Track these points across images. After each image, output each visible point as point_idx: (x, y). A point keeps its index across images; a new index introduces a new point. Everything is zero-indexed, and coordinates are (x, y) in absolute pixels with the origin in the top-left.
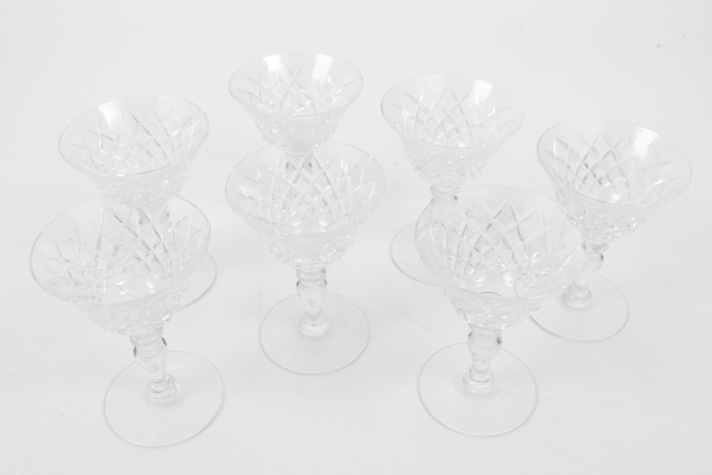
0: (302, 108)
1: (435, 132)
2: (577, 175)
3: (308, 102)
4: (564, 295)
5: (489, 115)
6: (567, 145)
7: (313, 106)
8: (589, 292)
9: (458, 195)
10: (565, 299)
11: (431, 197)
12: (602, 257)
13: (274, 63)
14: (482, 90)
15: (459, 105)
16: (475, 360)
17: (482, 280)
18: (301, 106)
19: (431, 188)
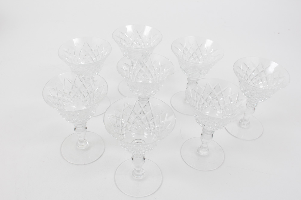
0: (140, 46)
1: (190, 58)
2: (249, 77)
3: (142, 44)
4: (240, 123)
5: (210, 52)
6: (247, 66)
7: (144, 46)
8: (249, 122)
9: (198, 82)
10: (240, 124)
11: (187, 82)
12: (255, 109)
13: (129, 28)
14: (209, 43)
15: (199, 48)
16: (203, 143)
17: (208, 112)
18: (140, 45)
19: (188, 79)
